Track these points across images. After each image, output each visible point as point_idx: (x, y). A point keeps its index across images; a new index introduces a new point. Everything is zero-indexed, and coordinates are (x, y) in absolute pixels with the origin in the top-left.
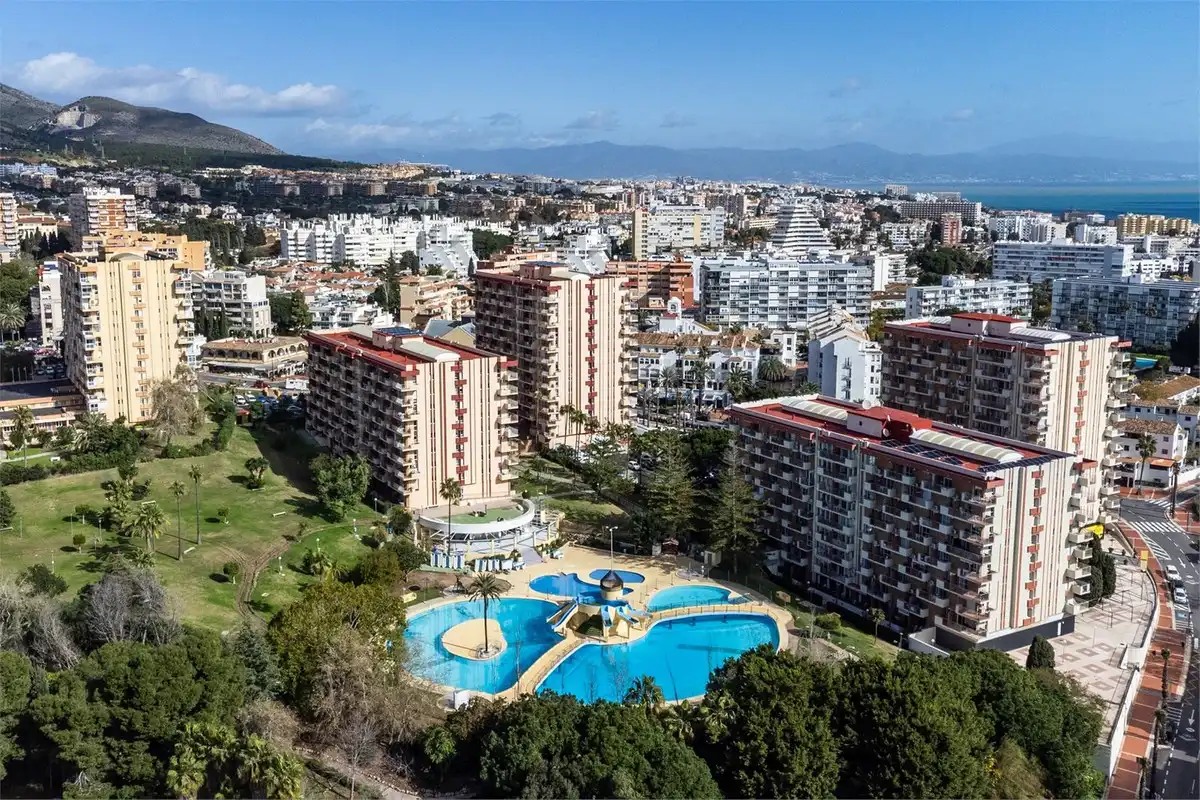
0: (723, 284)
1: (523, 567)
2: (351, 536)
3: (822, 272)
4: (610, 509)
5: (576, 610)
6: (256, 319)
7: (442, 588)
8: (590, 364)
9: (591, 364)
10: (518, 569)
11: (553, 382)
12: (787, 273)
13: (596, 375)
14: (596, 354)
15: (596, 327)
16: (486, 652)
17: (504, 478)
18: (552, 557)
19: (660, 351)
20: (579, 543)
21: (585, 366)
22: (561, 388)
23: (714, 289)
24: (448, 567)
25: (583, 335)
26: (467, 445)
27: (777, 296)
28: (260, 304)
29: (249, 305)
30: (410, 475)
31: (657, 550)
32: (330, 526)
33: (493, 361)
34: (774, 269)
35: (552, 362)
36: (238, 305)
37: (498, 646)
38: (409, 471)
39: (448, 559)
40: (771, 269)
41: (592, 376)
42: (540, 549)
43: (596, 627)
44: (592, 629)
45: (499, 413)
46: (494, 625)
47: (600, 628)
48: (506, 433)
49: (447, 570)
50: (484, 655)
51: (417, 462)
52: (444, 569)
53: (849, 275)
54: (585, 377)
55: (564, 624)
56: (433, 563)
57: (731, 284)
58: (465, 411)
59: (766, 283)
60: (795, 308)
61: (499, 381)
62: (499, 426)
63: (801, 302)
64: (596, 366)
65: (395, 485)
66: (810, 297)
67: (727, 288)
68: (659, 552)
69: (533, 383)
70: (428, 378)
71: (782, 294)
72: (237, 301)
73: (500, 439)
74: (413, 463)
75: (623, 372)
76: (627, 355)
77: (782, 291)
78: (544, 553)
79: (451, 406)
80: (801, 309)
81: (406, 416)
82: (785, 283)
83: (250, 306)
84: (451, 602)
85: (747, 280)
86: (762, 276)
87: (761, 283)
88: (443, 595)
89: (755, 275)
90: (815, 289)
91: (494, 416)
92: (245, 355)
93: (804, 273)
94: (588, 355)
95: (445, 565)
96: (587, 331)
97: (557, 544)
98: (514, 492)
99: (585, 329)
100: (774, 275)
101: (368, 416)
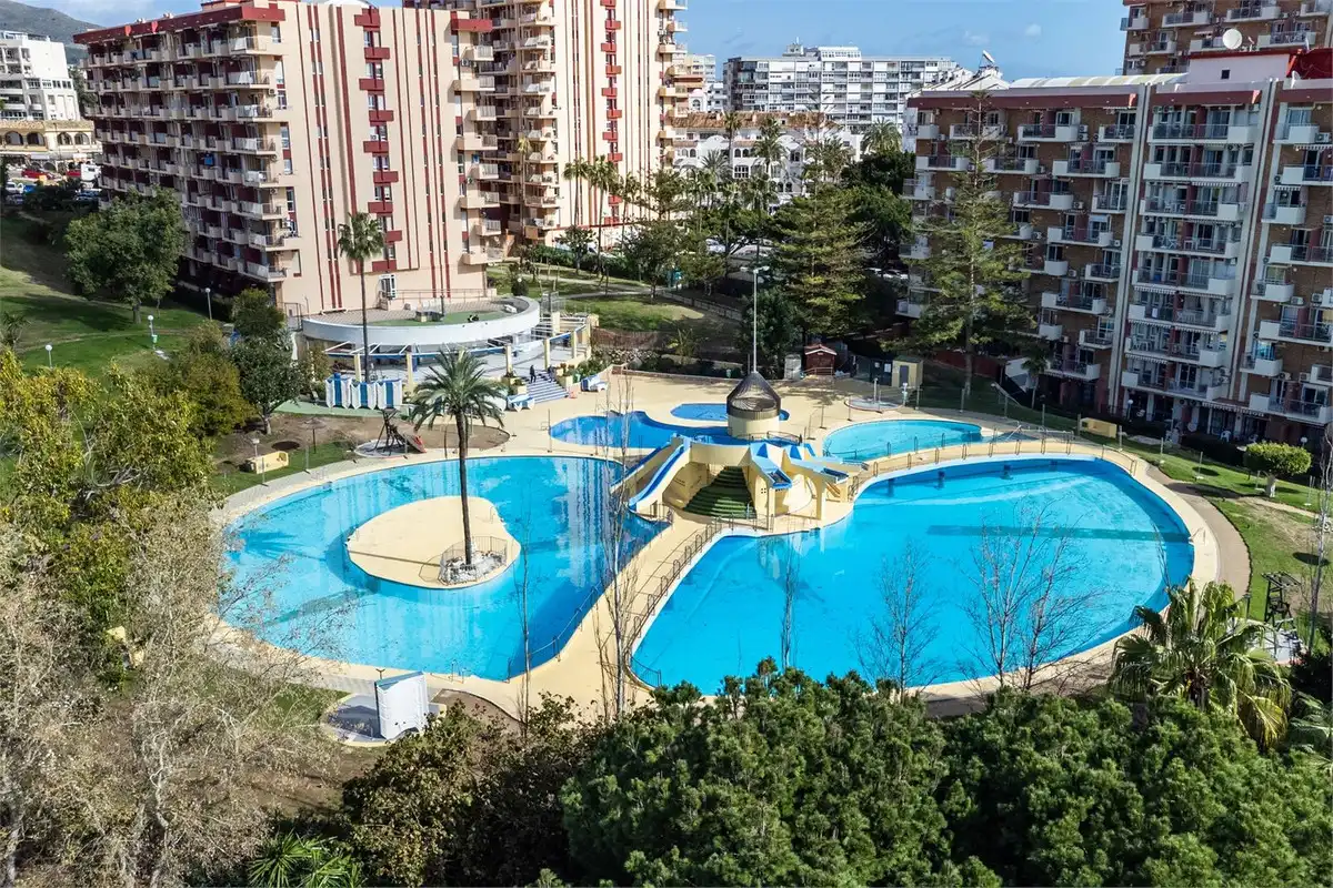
0: (758, 81)
1: (531, 404)
2: (144, 352)
3: (892, 65)
4: (677, 312)
5: (684, 460)
6: (49, 107)
7: (351, 446)
8: (610, 101)
9: (612, 103)
10: (518, 408)
11: (548, 129)
12: (845, 64)
13: (621, 122)
14: (619, 84)
15: (619, 34)
16: (468, 566)
17: (474, 260)
18: (585, 389)
19: (697, 137)
20: (632, 366)
21: (601, 104)
22: (562, 140)
23: (747, 87)
24: (364, 407)
25: (597, 48)
26: (396, 188)
27: (832, 99)
28: (57, 84)
29: (35, 82)
30: (280, 243)
31: (793, 365)
32: (96, 335)
33: (443, 17)
34: (828, 59)
35: (547, 90)
36: (16, 84)
37: (498, 550)
38: (278, 233)
39: (364, 389)
40: (823, 59)
41: (613, 125)
42: (560, 372)
43: (735, 498)
44: (726, 503)
45: (459, 130)
46: (481, 508)
47: (747, 498)
48: (474, 171)
49: (364, 413)
50: (463, 575)
51: (293, 215)
52: (357, 412)
53: (928, 69)
54: (602, 125)
55: (657, 495)
56: (330, 398)
57: (771, 80)
58: (389, 115)
59: (816, 80)
60: (855, 116)
61: (457, 63)
62: (460, 154)
63: (863, 108)
64: (620, 105)
65: (251, 266)
66: (875, 99)
67: (766, 87)
68: (797, 370)
69: (511, 136)
70: (307, 36)
71: (838, 96)
72: (15, 77)
73: (464, 183)
74: (285, 214)
75: (662, 122)
76: (670, 91)
77: (838, 91)
78: (570, 379)
79: (360, 102)
80: (863, 117)
81: (264, 113)
82: (844, 80)
83: (38, 85)
84: (375, 468)
85: (792, 75)
86: (811, 70)
87: (811, 80)
88: (353, 457)
89: (803, 67)
90: (882, 88)
91: (449, 135)
92: (15, 138)
93: (867, 65)
94: (607, 85)
95: (357, 403)
96: (604, 40)
97: (591, 368)
98: (495, 290)
99: (600, 36)
100: (828, 68)
101: (191, 144)
